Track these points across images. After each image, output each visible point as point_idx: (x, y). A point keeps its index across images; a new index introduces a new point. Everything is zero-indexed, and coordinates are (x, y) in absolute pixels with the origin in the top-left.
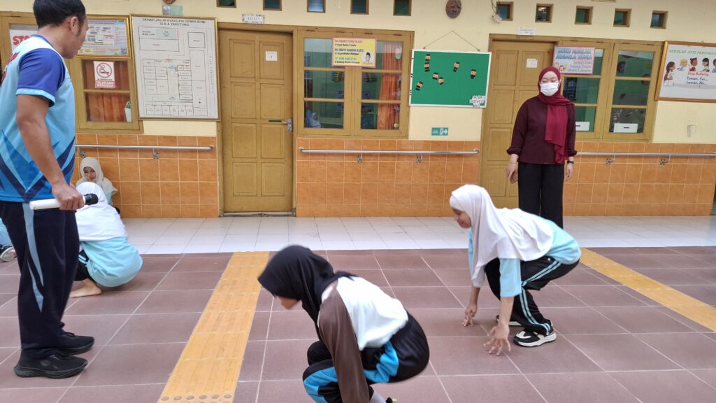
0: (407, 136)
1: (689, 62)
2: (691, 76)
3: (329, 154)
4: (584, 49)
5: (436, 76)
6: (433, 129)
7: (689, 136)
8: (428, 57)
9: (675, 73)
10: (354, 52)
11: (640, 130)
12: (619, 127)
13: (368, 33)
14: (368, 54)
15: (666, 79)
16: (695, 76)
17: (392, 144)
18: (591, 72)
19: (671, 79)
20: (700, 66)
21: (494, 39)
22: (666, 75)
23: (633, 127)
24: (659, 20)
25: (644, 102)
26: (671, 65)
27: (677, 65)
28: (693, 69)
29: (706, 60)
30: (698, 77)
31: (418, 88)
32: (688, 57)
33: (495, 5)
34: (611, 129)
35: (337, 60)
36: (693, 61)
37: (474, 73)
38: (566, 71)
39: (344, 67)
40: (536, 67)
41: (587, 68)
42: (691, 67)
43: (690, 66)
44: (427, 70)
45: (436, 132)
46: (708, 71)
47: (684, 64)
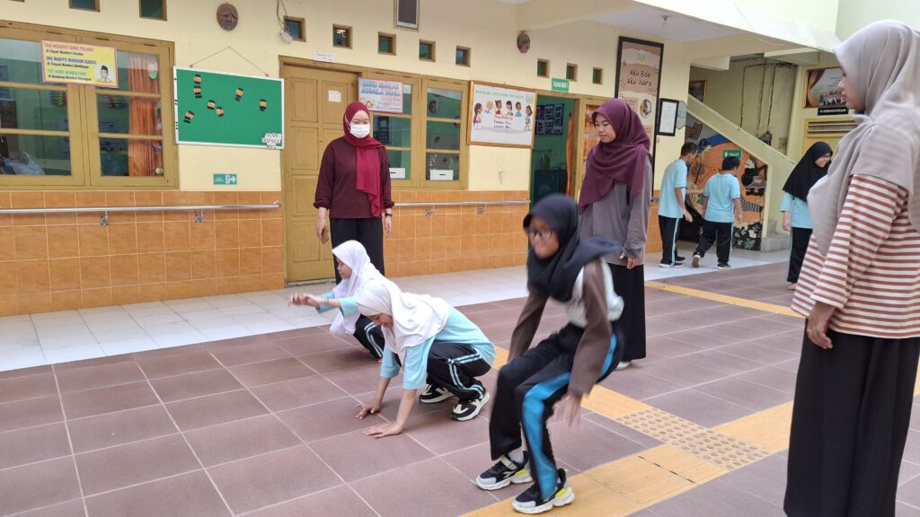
0: (177, 186)
1: (494, 103)
2: (497, 120)
3: (50, 215)
4: (392, 84)
5: (212, 105)
6: (216, 176)
7: (501, 183)
8: (198, 79)
9: (482, 115)
10: (83, 64)
11: (456, 177)
12: (436, 174)
13: (102, 39)
14: (104, 68)
15: (475, 122)
16: (501, 120)
17: (155, 198)
18: (401, 111)
19: (480, 121)
20: (504, 110)
21: (286, 63)
22: (475, 118)
23: (449, 174)
24: (463, 57)
25: (457, 147)
26: (478, 107)
27: (484, 107)
28: (498, 112)
29: (509, 103)
30: (504, 120)
31: (187, 120)
32: (493, 99)
33: (283, 20)
34: (428, 177)
35: (51, 73)
36: (498, 103)
37: (263, 104)
38: (374, 109)
39: (64, 85)
40: (339, 101)
41: (396, 106)
42: (497, 109)
43: (495, 109)
44: (198, 95)
45: (219, 180)
46: (512, 114)
47: (489, 105)
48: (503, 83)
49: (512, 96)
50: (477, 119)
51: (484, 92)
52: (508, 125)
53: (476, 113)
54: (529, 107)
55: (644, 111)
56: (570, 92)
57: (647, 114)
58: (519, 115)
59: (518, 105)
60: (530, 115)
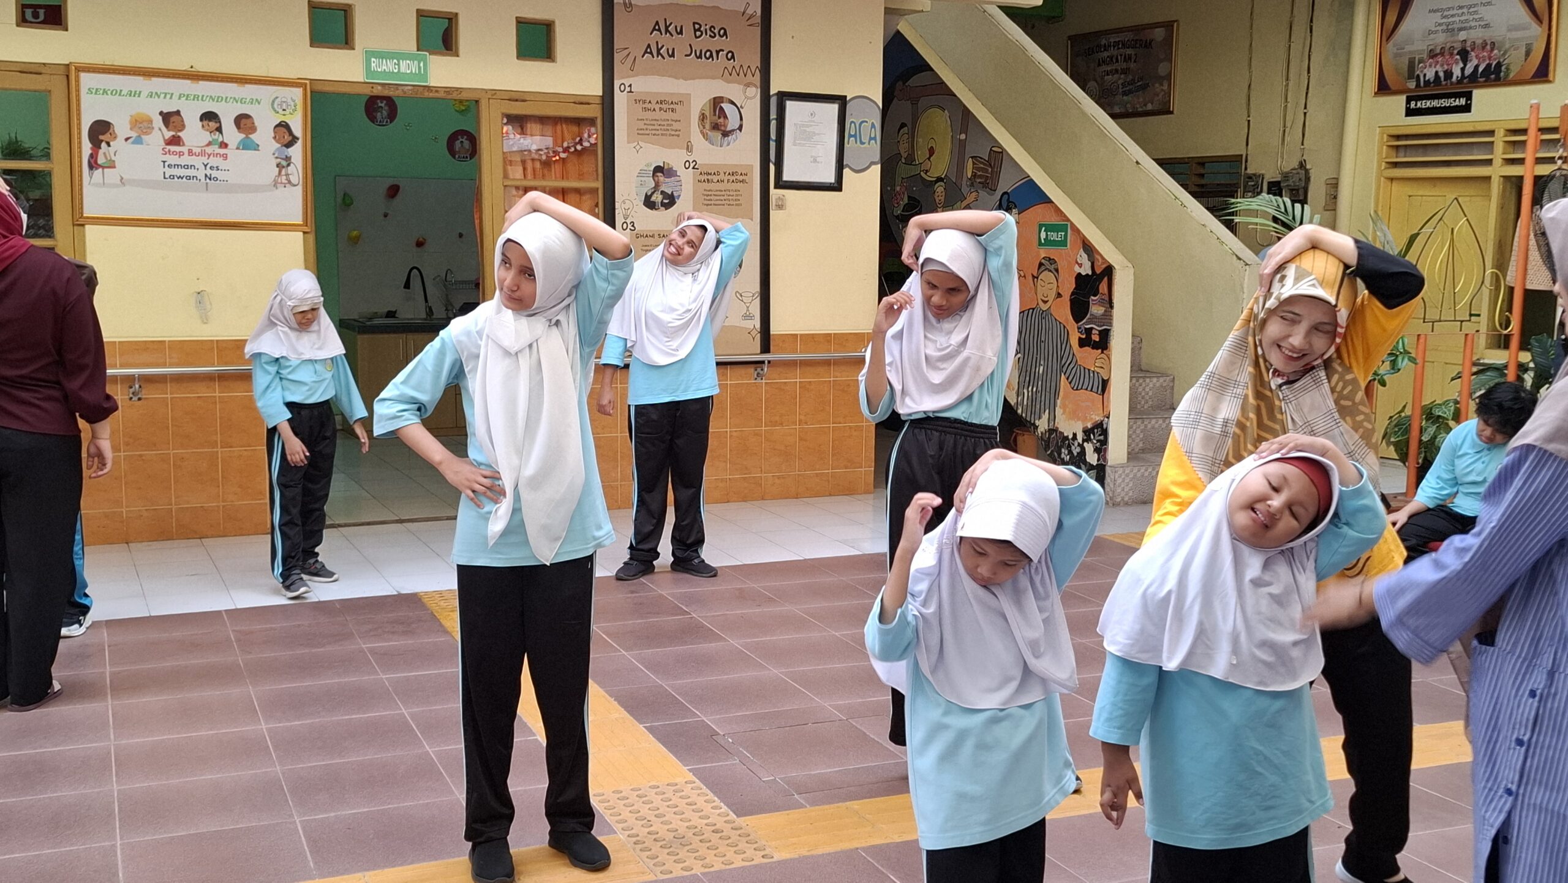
1: (158, 122)
2: (172, 159)
9: (118, 149)
15: (93, 165)
19: (110, 165)
20: (194, 134)
22: (93, 157)
25: (44, 230)
26: (101, 130)
27: (121, 127)
28: (175, 141)
29: (209, 117)
30: (198, 161)
36: (170, 118)
42: (169, 134)
43: (160, 133)
46: (224, 145)
47: (141, 125)
48: (184, 66)
49: (219, 99)
50: (101, 160)
51: (114, 93)
52: (214, 173)
53: (96, 143)
54: (283, 126)
55: (715, 127)
56: (433, 82)
57: (726, 134)
58: (247, 145)
59: (243, 122)
60: (289, 145)
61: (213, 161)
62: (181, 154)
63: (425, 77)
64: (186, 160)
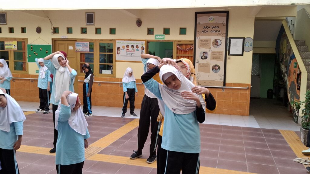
4: (85, 43)
5: (35, 53)
6: (36, 71)
8: (32, 46)
9: (120, 51)
10: (11, 45)
11: (112, 72)
12: (104, 72)
13: (15, 39)
14: (15, 46)
15: (117, 53)
17: (23, 76)
19: (120, 53)
20: (130, 48)
22: (117, 52)
23: (109, 72)
24: (112, 31)
25: (112, 62)
26: (119, 48)
27: (121, 48)
28: (128, 50)
29: (132, 46)
31: (29, 57)
33: (52, 28)
34: (101, 72)
36: (127, 46)
37: (47, 52)
38: (80, 51)
39: (8, 50)
40: (72, 49)
41: (87, 50)
42: (127, 49)
43: (126, 48)
44: (32, 50)
46: (134, 50)
47: (123, 47)
48: (130, 39)
49: (134, 43)
50: (118, 53)
51: (121, 43)
52: (133, 54)
53: (118, 50)
54: (142, 47)
57: (218, 46)
58: (137, 50)
59: (137, 47)
60: (143, 50)
61: (133, 52)
62: (128, 51)
63: (164, 38)
64: (129, 52)
